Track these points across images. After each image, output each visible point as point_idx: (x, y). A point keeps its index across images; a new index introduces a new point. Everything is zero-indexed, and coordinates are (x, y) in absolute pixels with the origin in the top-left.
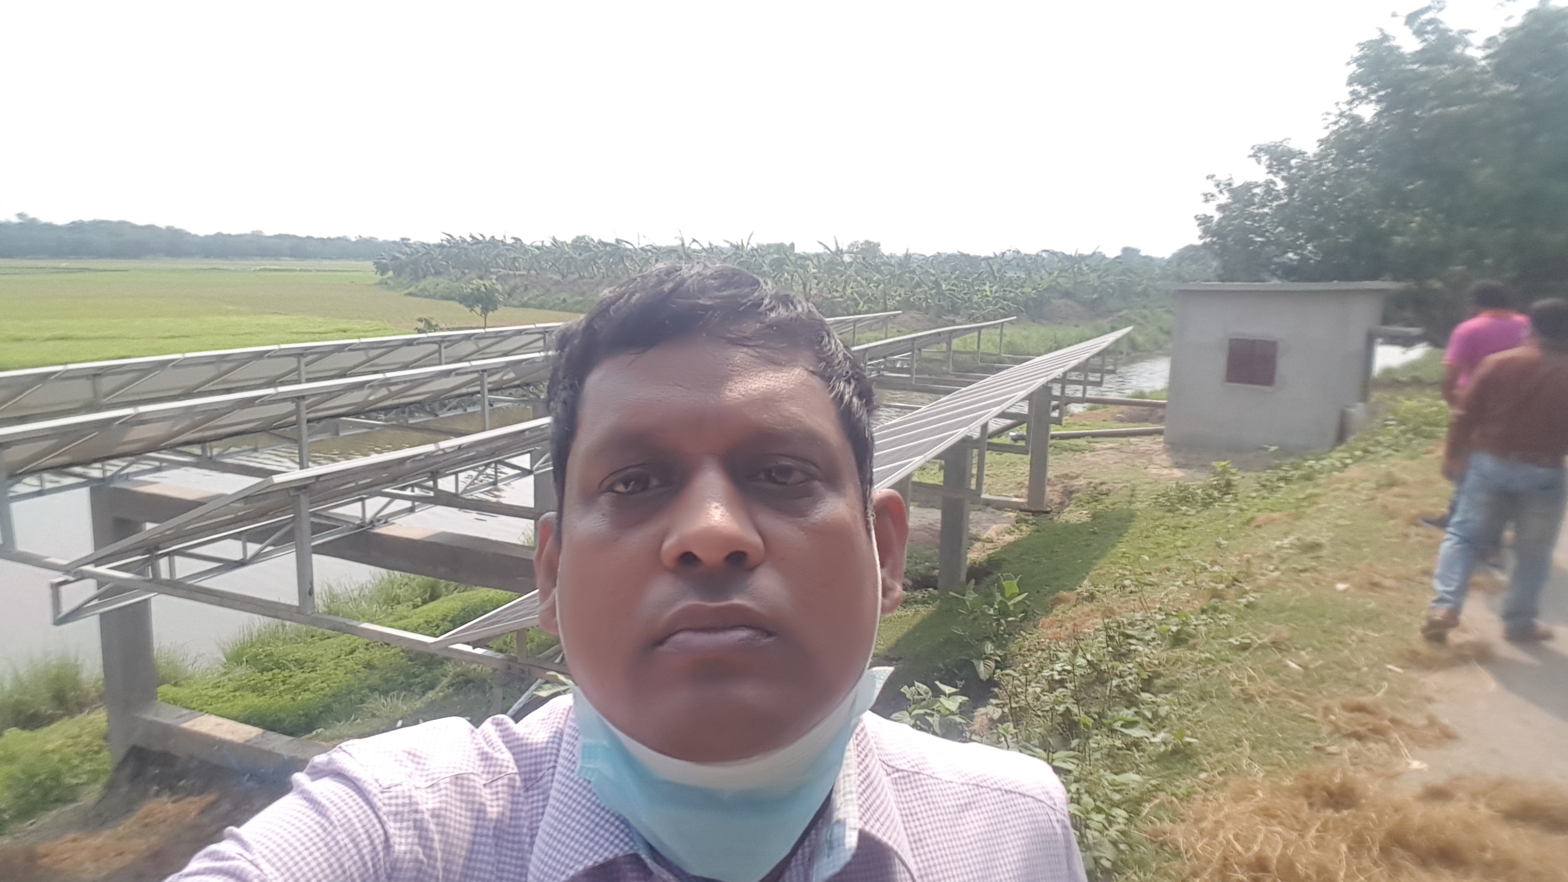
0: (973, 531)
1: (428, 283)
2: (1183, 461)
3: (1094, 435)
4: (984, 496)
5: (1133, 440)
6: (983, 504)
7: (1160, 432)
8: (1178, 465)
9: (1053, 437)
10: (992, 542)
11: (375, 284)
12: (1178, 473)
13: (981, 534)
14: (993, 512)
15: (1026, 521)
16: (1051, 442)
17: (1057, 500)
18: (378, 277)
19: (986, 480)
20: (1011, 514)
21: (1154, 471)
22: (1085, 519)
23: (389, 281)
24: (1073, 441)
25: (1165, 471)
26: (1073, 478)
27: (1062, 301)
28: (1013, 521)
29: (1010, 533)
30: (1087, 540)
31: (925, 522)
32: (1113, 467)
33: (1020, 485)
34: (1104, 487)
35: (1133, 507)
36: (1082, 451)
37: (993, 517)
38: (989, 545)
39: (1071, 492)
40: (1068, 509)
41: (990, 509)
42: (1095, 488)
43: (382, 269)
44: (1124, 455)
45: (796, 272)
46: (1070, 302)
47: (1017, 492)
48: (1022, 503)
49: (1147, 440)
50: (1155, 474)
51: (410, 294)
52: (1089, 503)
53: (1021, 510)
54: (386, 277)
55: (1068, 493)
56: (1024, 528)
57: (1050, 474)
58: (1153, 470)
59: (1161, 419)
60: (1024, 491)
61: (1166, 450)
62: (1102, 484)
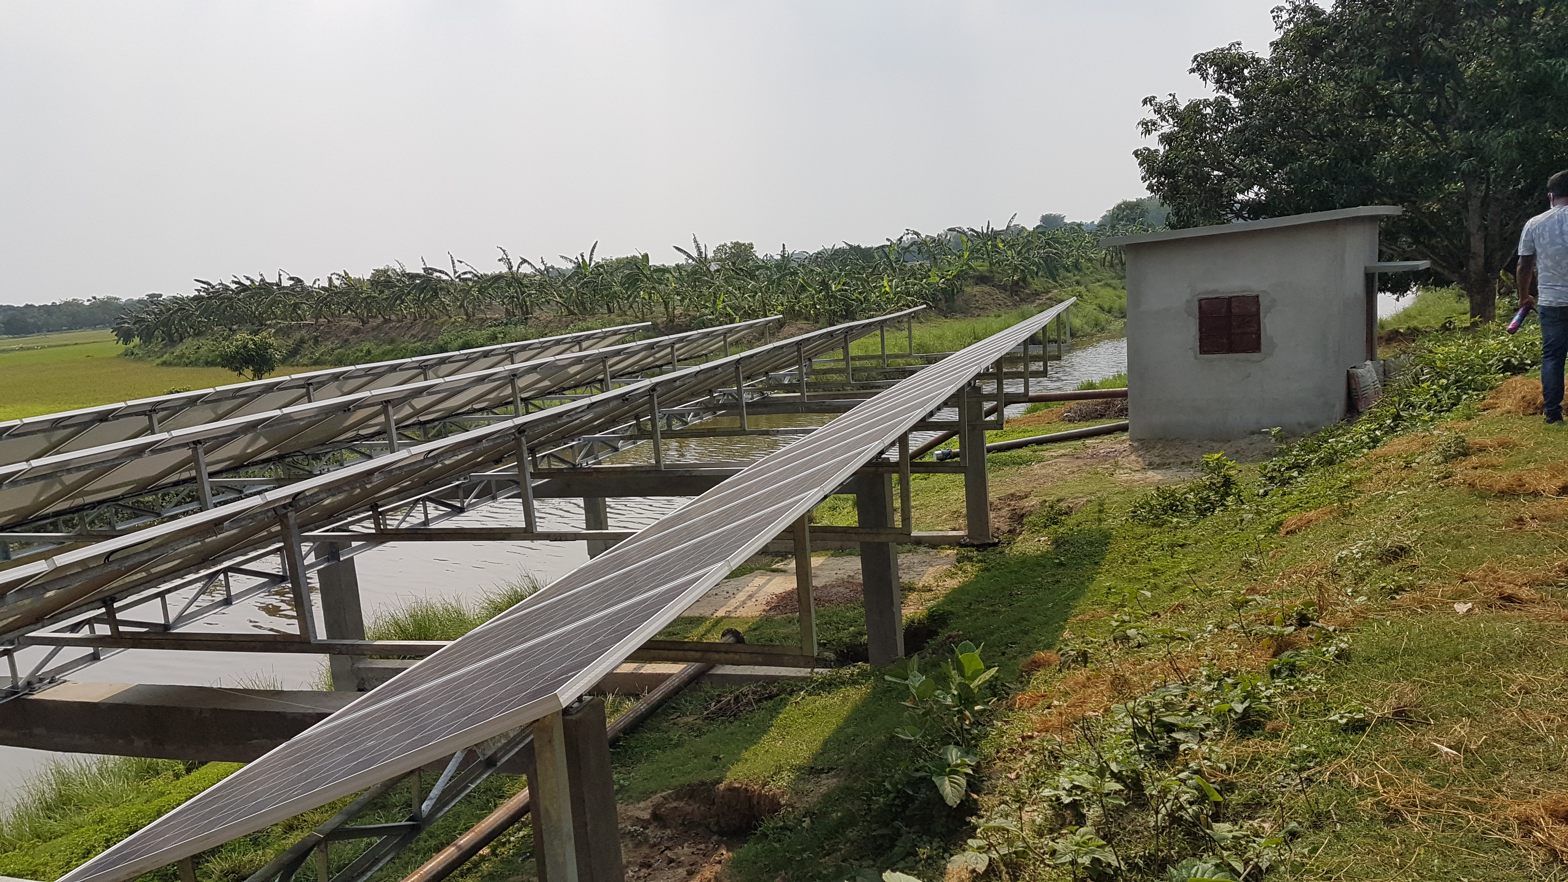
0: (905, 578)
1: (188, 346)
2: (1157, 460)
3: (1040, 442)
4: (915, 533)
5: (1088, 442)
6: (912, 544)
7: (1124, 429)
8: (1151, 466)
9: (989, 450)
10: (930, 590)
11: (119, 356)
12: (1155, 476)
13: (916, 581)
14: (926, 553)
15: (970, 559)
16: (989, 456)
17: (1006, 528)
18: (121, 347)
19: (914, 514)
20: (949, 552)
21: (1124, 477)
22: (1044, 548)
23: (136, 351)
24: (1014, 453)
25: (1138, 476)
26: (1021, 498)
27: (977, 289)
28: (953, 559)
29: (952, 575)
30: (1054, 575)
31: (842, 575)
32: (1069, 478)
33: (956, 514)
34: (1063, 505)
35: (1104, 525)
36: (1028, 462)
37: (927, 558)
38: (928, 595)
39: (1023, 516)
40: (1021, 537)
41: (923, 549)
42: (1052, 507)
43: (126, 336)
44: (1080, 462)
45: (654, 288)
46: (987, 289)
47: (953, 524)
48: (963, 537)
49: (1107, 440)
50: (1126, 482)
51: (164, 363)
52: (1046, 527)
53: (962, 546)
54: (132, 344)
55: (1018, 517)
56: (969, 567)
57: (992, 496)
58: (1122, 476)
59: (1123, 412)
60: (962, 522)
61: (1134, 450)
62: (1058, 501)
